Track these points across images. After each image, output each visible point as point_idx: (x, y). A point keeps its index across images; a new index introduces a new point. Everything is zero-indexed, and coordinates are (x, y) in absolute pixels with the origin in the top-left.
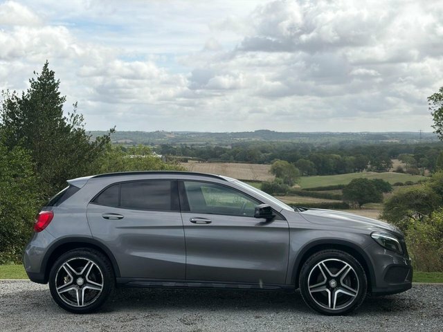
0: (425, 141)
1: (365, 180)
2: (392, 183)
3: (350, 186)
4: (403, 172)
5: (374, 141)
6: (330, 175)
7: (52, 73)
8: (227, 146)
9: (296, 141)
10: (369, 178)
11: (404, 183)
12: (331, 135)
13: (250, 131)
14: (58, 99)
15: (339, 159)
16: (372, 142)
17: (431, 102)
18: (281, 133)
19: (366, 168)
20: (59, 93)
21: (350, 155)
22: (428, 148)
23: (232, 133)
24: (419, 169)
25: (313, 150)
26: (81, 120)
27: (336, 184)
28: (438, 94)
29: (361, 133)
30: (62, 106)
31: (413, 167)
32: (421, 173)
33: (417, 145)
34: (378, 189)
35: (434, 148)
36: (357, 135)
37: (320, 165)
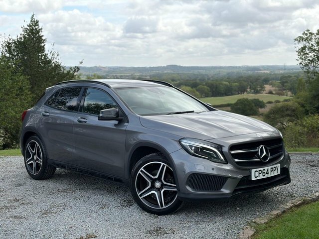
0: (288, 71)
1: (247, 100)
2: (265, 101)
3: (236, 104)
4: (272, 94)
5: (252, 72)
6: (221, 96)
7: (37, 22)
8: (146, 76)
9: (196, 72)
10: (249, 98)
11: (273, 101)
12: (221, 68)
13: (163, 66)
14: (42, 40)
15: (227, 85)
16: (250, 73)
17: (297, 42)
18: (185, 67)
19: (247, 91)
20: (42, 36)
21: (235, 82)
22: (290, 77)
23: (150, 67)
24: (284, 91)
25: (209, 79)
26: (58, 55)
27: (226, 103)
28: (301, 37)
29: (242, 67)
30: (44, 45)
31: (279, 90)
32: (285, 94)
33: (281, 74)
34: (255, 106)
35: (295, 76)
36: (239, 67)
37: (214, 90)
